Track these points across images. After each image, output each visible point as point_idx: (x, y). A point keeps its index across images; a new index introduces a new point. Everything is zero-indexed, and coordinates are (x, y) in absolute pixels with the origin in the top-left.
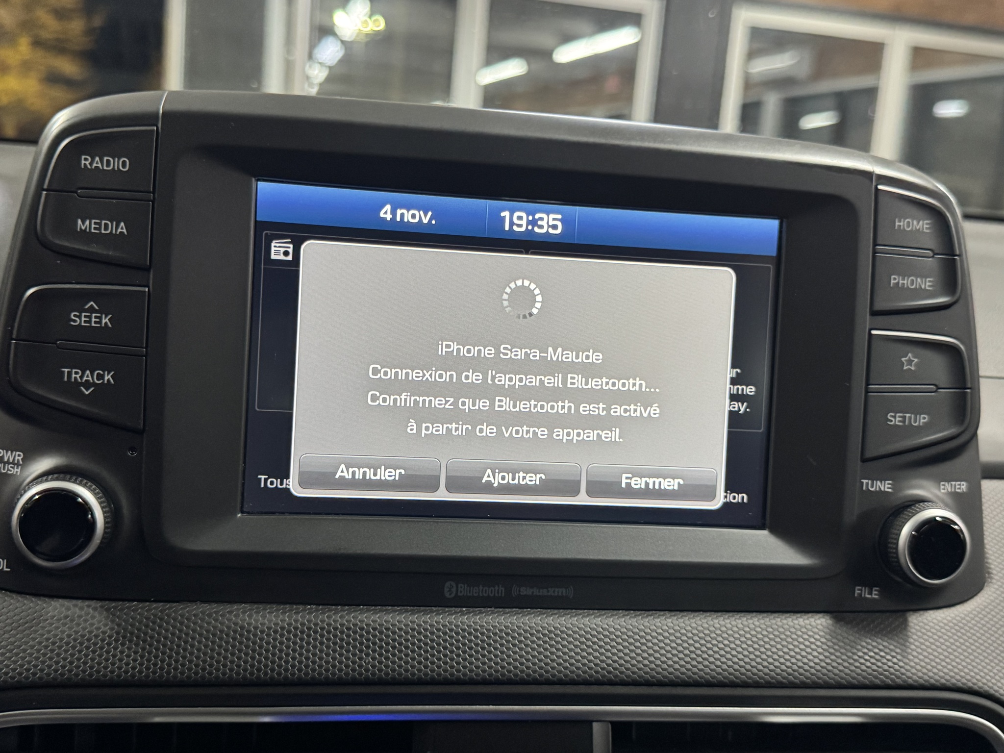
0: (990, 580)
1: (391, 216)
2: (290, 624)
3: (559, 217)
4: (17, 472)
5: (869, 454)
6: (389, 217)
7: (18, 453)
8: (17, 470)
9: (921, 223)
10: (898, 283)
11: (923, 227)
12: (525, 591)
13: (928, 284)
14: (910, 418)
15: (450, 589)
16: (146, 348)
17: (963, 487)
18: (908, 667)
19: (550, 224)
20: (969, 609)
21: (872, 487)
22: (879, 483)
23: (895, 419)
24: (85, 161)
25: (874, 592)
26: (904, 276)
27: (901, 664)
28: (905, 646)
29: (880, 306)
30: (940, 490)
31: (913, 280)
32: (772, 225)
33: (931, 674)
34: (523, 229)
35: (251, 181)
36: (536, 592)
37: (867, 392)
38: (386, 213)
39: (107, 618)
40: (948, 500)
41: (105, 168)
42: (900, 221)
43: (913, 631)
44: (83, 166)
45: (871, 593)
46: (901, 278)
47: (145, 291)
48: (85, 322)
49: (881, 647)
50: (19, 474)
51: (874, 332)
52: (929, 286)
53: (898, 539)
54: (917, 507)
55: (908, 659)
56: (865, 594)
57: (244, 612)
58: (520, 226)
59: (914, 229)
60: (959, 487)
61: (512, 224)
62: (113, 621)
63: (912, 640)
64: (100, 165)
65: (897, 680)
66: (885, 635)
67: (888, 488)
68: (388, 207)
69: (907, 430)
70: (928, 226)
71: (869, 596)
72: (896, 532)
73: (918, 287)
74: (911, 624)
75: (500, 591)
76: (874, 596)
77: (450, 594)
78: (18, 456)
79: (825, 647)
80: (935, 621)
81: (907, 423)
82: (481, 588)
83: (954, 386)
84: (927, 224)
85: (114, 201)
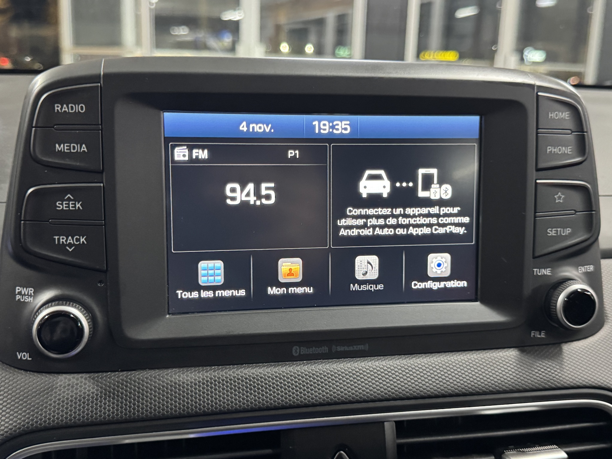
0: (607, 320)
1: (247, 129)
2: (203, 379)
3: (348, 122)
4: (31, 300)
5: (537, 254)
6: (245, 129)
7: (30, 289)
8: (31, 299)
9: (564, 114)
10: (551, 151)
11: (565, 115)
12: (340, 349)
13: (569, 150)
14: (560, 231)
15: (296, 351)
16: (104, 220)
17: (591, 268)
18: (564, 377)
19: (343, 127)
20: (596, 339)
21: (540, 273)
22: (543, 270)
23: (552, 232)
24: (57, 107)
25: (542, 334)
26: (555, 146)
27: (560, 375)
28: (561, 364)
29: (541, 165)
30: (578, 271)
31: (560, 149)
32: (476, 119)
33: (577, 380)
34: (327, 132)
35: (160, 113)
36: (346, 348)
37: (535, 217)
38: (243, 127)
39: (93, 384)
40: (583, 277)
41: (70, 111)
42: (552, 114)
43: (565, 354)
44: (56, 111)
45: (540, 334)
46: (553, 148)
47: (101, 186)
48: (66, 207)
49: (548, 366)
50: (32, 301)
51: (538, 181)
52: (570, 152)
53: (556, 304)
54: (567, 284)
55: (564, 372)
56: (537, 336)
57: (175, 374)
58: (325, 130)
59: (560, 118)
60: (589, 268)
61: (320, 129)
62: (97, 386)
63: (565, 361)
64: (66, 110)
65: (558, 385)
66: (550, 359)
67: (549, 273)
68: (244, 123)
69: (559, 238)
70: (568, 115)
71: (539, 336)
72: (555, 299)
73: (563, 152)
74: (564, 351)
75: (325, 350)
76: (542, 336)
77: (296, 354)
78: (31, 291)
79: (516, 368)
80: (578, 348)
81: (559, 234)
82: (314, 348)
83: (585, 210)
84: (567, 114)
85: (77, 132)
